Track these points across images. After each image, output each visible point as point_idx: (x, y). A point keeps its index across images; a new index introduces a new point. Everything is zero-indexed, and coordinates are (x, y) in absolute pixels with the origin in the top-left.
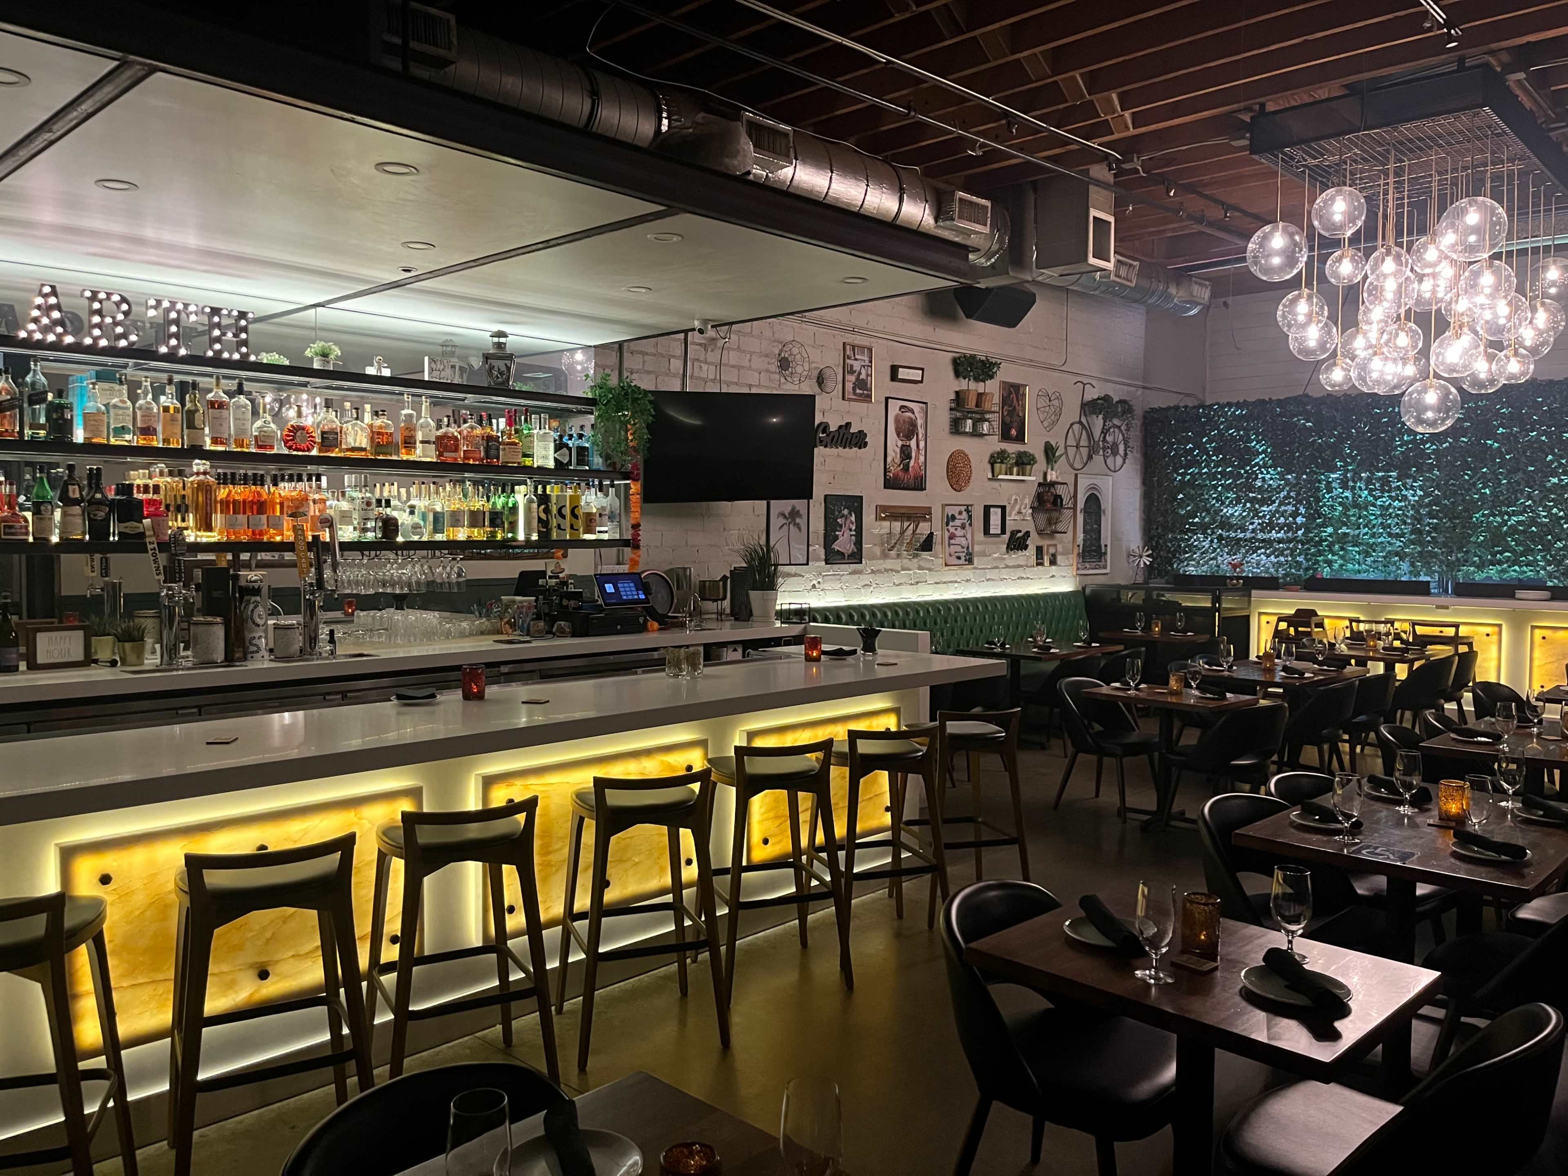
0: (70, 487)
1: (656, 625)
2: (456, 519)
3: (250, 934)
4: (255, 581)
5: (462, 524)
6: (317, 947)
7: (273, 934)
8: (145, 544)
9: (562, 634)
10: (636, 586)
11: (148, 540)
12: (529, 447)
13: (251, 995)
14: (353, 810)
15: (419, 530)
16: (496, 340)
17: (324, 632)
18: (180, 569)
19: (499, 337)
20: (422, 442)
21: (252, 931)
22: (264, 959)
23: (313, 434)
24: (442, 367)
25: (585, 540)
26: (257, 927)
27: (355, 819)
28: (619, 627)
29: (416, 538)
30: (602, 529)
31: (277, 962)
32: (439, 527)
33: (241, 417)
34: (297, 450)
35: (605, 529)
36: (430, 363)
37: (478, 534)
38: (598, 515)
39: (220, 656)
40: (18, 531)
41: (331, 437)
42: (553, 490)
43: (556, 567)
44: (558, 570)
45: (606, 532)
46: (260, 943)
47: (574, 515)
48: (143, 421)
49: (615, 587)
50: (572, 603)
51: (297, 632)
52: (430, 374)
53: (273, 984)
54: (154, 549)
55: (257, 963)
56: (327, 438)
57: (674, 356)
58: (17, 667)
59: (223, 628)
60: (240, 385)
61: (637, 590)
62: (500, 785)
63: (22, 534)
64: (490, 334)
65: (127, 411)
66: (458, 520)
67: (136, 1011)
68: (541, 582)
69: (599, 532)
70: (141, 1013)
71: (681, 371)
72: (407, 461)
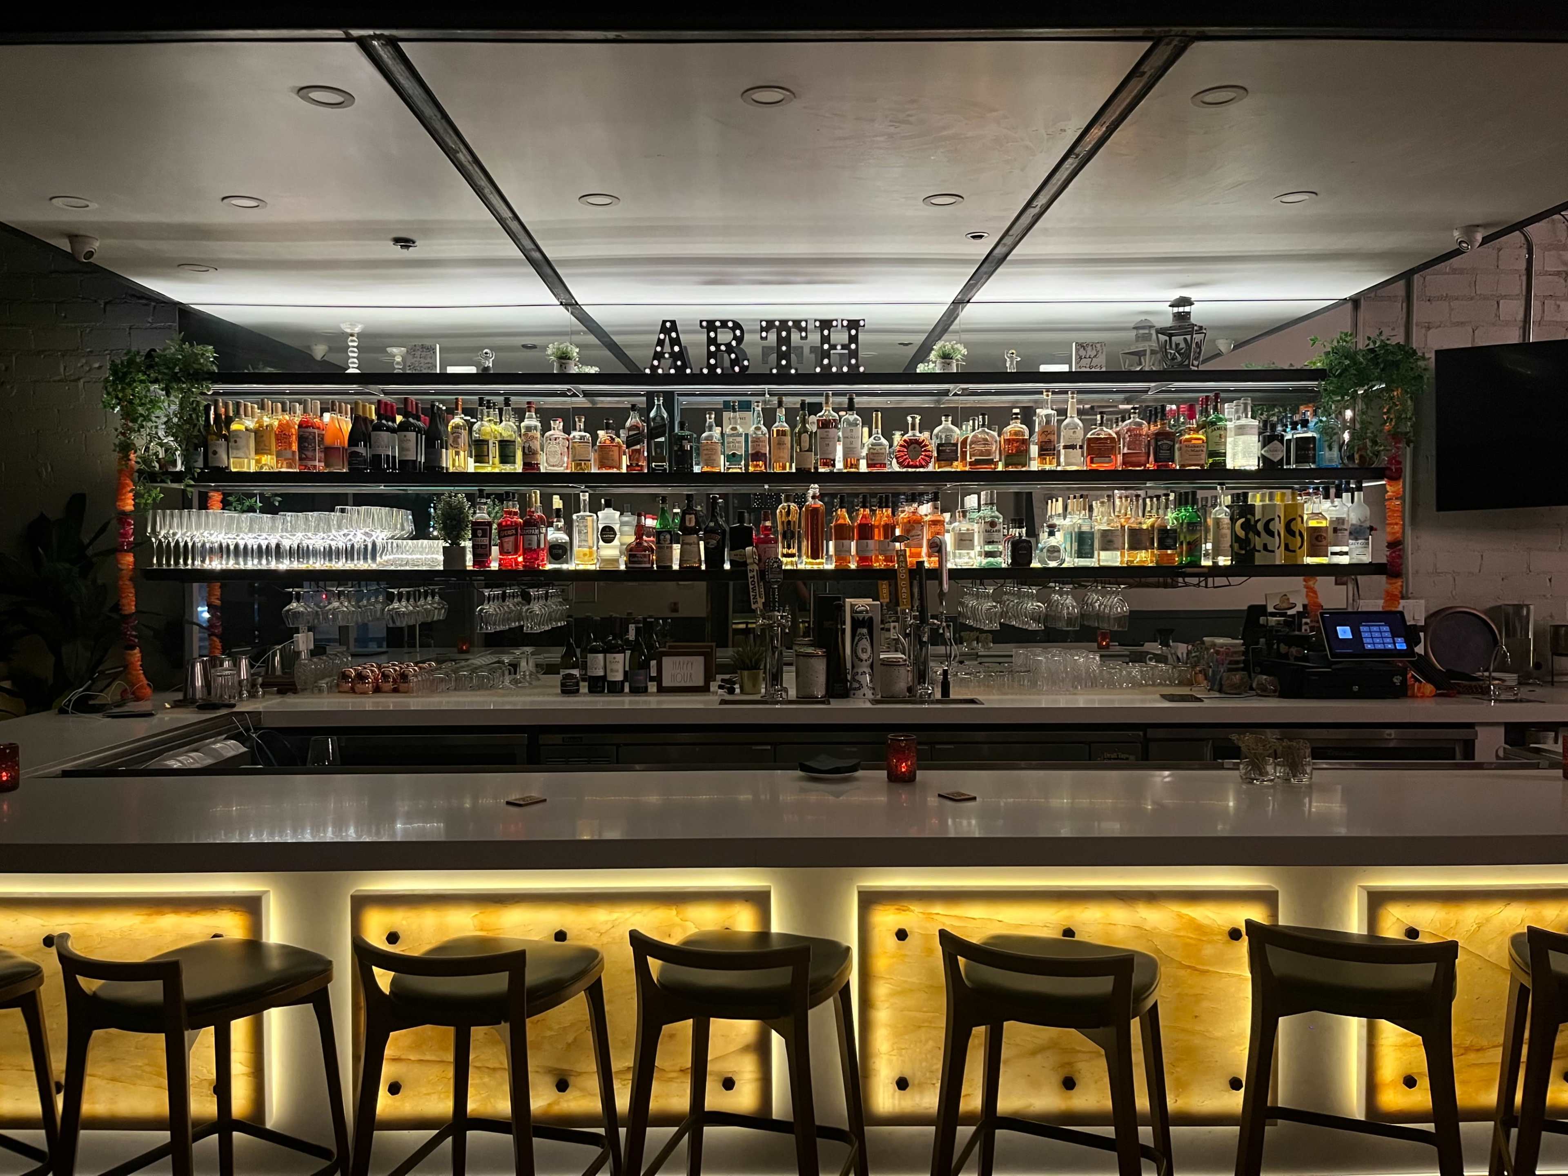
0: (687, 517)
1: (1429, 688)
2: (1108, 541)
3: (549, 1033)
4: (861, 612)
5: (1120, 545)
6: (629, 1068)
7: (575, 1039)
8: (746, 571)
9: (1263, 692)
10: (1391, 631)
11: (749, 568)
12: (1217, 444)
13: (549, 1105)
14: (674, 907)
15: (1056, 554)
16: (1176, 310)
17: (937, 670)
18: (774, 598)
19: (1178, 306)
20: (1065, 447)
21: (550, 1029)
22: (565, 1066)
23: (929, 448)
24: (1094, 353)
25: (1308, 565)
26: (556, 1027)
27: (677, 920)
28: (1356, 688)
29: (1053, 564)
30: (1337, 549)
31: (580, 1074)
32: (1087, 548)
33: (849, 434)
34: (908, 466)
35: (1345, 549)
36: (1077, 350)
37: (1144, 558)
38: (1330, 531)
39: (820, 692)
40: (640, 559)
41: (948, 449)
42: (1256, 499)
43: (1282, 601)
44: (1285, 605)
45: (1346, 553)
46: (560, 1047)
47: (1290, 531)
48: (753, 449)
49: (1356, 632)
50: (1294, 650)
51: (903, 670)
52: (1077, 363)
53: (575, 1099)
54: (753, 577)
55: (556, 1069)
56: (944, 451)
57: (1505, 297)
58: (646, 688)
59: (825, 660)
60: (851, 400)
61: (1394, 636)
62: (888, 907)
63: (645, 562)
64: (1169, 303)
65: (738, 439)
66: (1111, 541)
67: (424, 1090)
68: (1262, 620)
69: (1333, 554)
70: (428, 1094)
71: (1520, 316)
72: (1043, 472)
